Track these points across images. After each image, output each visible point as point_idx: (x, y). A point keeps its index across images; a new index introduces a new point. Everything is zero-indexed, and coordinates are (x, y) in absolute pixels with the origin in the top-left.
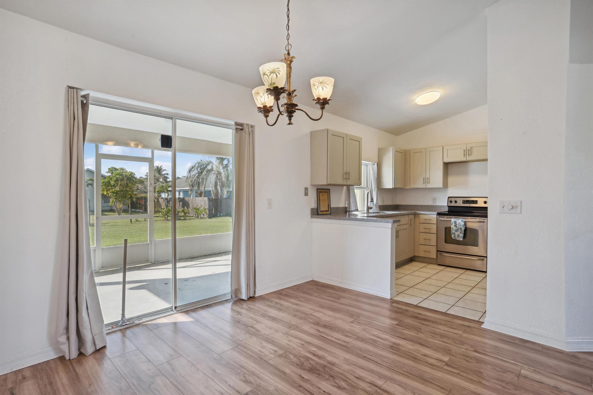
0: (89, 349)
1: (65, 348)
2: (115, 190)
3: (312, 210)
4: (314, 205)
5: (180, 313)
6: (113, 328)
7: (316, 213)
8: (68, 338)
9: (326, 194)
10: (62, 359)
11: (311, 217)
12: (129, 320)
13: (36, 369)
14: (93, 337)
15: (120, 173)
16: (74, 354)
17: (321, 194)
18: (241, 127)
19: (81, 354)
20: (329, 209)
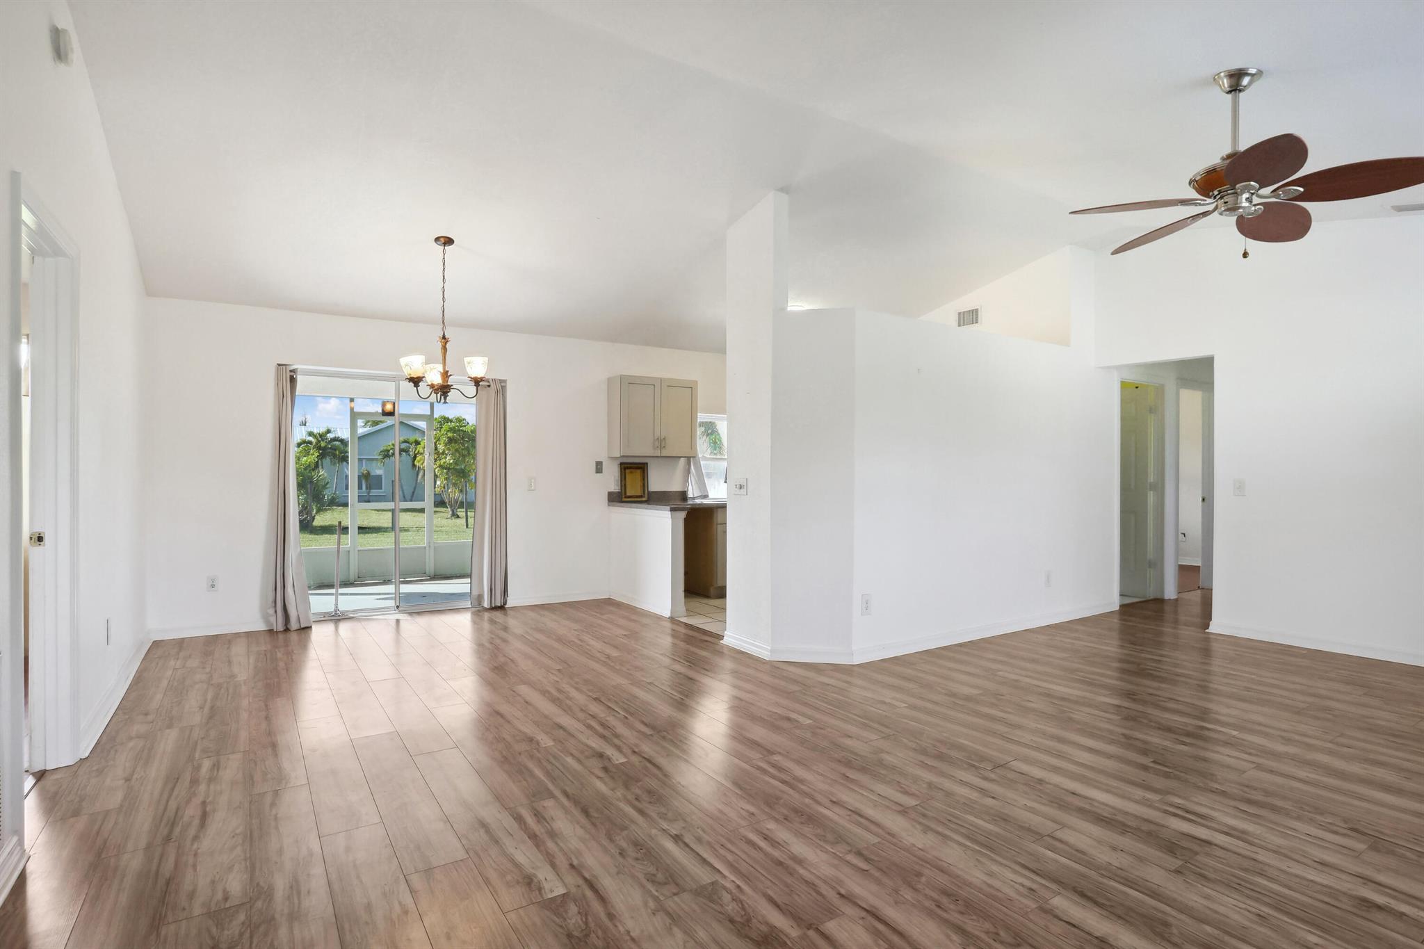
0: (294, 625)
1: (273, 619)
2: (444, 463)
3: (610, 494)
4: (614, 487)
5: (407, 615)
6: (325, 617)
7: (618, 498)
8: (276, 612)
9: (639, 471)
10: (271, 631)
11: (609, 505)
12: (342, 612)
13: (249, 634)
14: (298, 615)
15: (454, 427)
16: (280, 628)
17: (627, 471)
18: (488, 384)
19: (287, 630)
20: (644, 494)
